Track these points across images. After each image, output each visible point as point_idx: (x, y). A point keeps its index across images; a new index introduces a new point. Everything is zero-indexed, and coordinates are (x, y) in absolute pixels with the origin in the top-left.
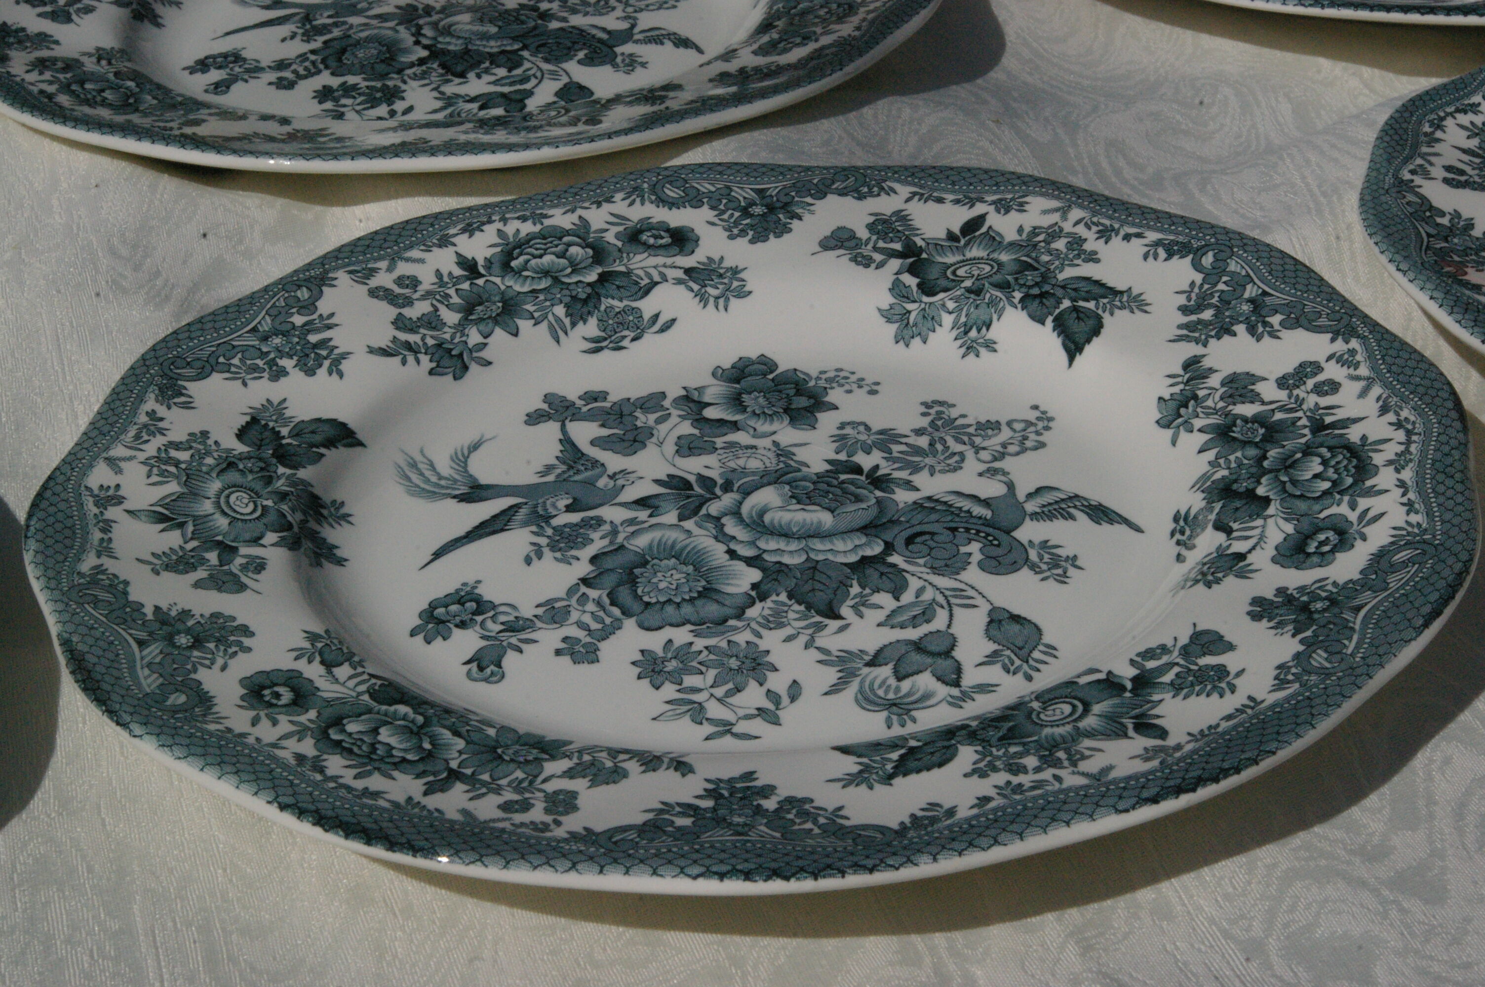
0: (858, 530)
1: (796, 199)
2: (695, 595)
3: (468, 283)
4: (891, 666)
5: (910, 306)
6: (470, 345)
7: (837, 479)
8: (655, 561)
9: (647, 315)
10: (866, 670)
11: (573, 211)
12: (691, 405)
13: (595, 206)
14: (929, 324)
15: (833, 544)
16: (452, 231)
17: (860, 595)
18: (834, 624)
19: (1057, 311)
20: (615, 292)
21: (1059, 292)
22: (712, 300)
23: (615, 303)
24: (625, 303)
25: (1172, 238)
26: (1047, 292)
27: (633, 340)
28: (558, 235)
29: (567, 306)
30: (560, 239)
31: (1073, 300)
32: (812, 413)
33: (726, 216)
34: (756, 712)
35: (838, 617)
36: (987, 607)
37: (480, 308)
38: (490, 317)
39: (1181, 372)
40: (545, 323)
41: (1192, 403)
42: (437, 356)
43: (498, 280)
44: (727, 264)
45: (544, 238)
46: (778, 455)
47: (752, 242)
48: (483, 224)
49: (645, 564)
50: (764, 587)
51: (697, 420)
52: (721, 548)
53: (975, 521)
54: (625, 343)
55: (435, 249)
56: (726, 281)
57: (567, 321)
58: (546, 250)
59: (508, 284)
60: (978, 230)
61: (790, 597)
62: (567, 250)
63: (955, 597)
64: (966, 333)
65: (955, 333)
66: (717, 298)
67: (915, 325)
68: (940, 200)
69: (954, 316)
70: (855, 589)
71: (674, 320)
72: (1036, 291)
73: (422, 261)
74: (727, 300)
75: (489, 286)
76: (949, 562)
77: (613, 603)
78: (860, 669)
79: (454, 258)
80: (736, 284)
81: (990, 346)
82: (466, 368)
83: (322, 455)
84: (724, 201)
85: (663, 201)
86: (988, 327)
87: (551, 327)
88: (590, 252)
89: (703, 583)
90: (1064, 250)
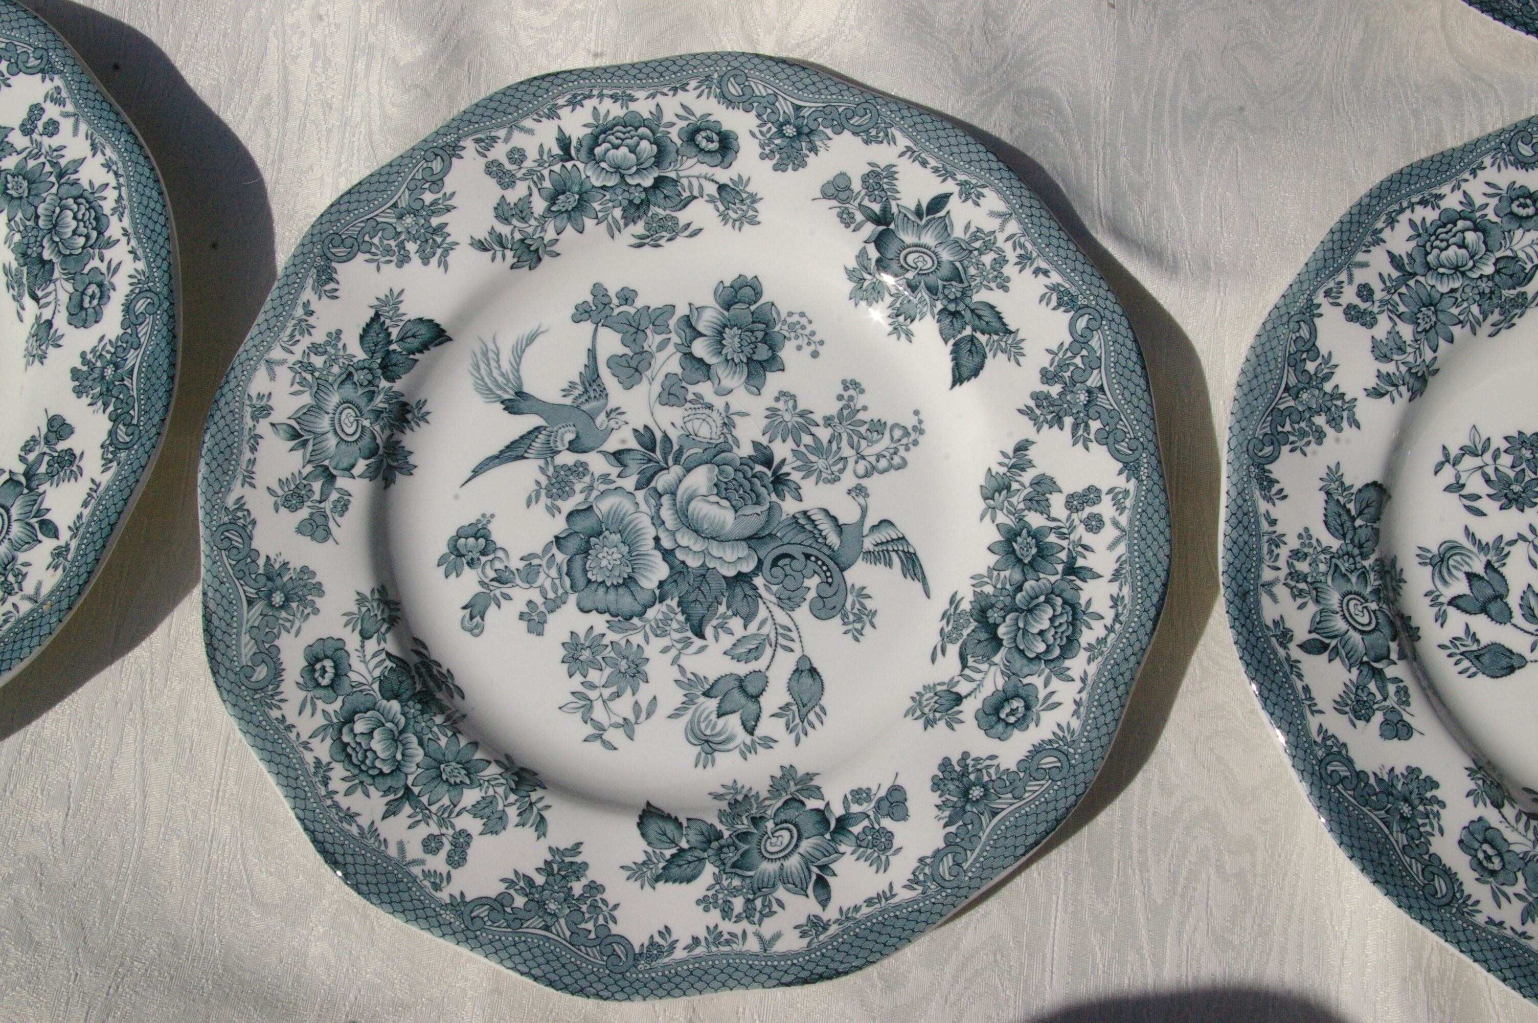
0: (745, 540)
1: (821, 128)
2: (621, 581)
3: (560, 164)
4: (717, 700)
5: (866, 276)
6: (546, 241)
7: (752, 469)
8: (607, 533)
9: (682, 223)
10: (702, 699)
11: (653, 96)
12: (687, 330)
13: (671, 93)
14: (875, 295)
15: (724, 551)
16: (561, 102)
17: (724, 617)
18: (698, 642)
19: (959, 336)
20: (662, 202)
21: (968, 315)
22: (731, 221)
23: (660, 211)
24: (668, 212)
25: (1067, 286)
26: (958, 312)
27: (670, 240)
28: (636, 125)
29: (624, 210)
30: (636, 129)
31: (974, 330)
32: (764, 369)
33: (764, 129)
34: (621, 722)
35: (702, 636)
36: (798, 654)
37: (562, 197)
38: (566, 211)
39: (1011, 454)
40: (605, 223)
41: (1005, 492)
42: (519, 252)
43: (581, 166)
44: (750, 189)
45: (625, 127)
46: (725, 424)
47: (776, 168)
48: (585, 98)
49: (599, 534)
50: (666, 588)
51: (685, 354)
52: (651, 532)
53: (825, 549)
54: (662, 242)
55: (544, 119)
56: (744, 208)
57: (622, 222)
58: (623, 140)
59: (589, 174)
60: (939, 211)
61: (680, 604)
62: (638, 144)
63: (784, 636)
64: (897, 316)
65: (890, 311)
66: (735, 220)
67: (866, 291)
68: (924, 164)
69: (892, 299)
70: (722, 609)
71: (701, 230)
72: (952, 307)
73: (531, 132)
74: (742, 224)
75: (575, 173)
76: (792, 595)
77: (567, 574)
78: (698, 697)
79: (555, 134)
80: (751, 213)
81: (909, 335)
82: (539, 260)
83: (416, 361)
84: (769, 111)
85: (724, 97)
86: (912, 321)
87: (609, 227)
88: (655, 147)
89: (630, 570)
90: (988, 267)
